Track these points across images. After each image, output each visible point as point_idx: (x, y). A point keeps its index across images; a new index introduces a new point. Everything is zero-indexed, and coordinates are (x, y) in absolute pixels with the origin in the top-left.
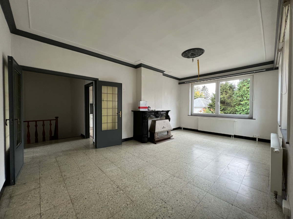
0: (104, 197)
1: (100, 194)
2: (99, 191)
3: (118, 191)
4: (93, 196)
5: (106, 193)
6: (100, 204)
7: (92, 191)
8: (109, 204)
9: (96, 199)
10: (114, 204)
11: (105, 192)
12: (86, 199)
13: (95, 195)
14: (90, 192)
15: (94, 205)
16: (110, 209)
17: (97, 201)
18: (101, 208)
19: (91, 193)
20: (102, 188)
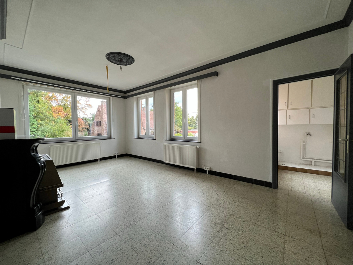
0: (244, 238)
1: (244, 244)
2: (240, 248)
3: (227, 228)
4: (253, 250)
5: (238, 239)
6: (255, 237)
7: (247, 258)
8: (248, 230)
9: (252, 244)
10: (244, 226)
11: (236, 240)
12: (262, 257)
13: (250, 249)
14: (250, 258)
15: (260, 242)
16: (251, 227)
17: (254, 241)
18: (256, 234)
19: (251, 255)
20: (233, 246)
